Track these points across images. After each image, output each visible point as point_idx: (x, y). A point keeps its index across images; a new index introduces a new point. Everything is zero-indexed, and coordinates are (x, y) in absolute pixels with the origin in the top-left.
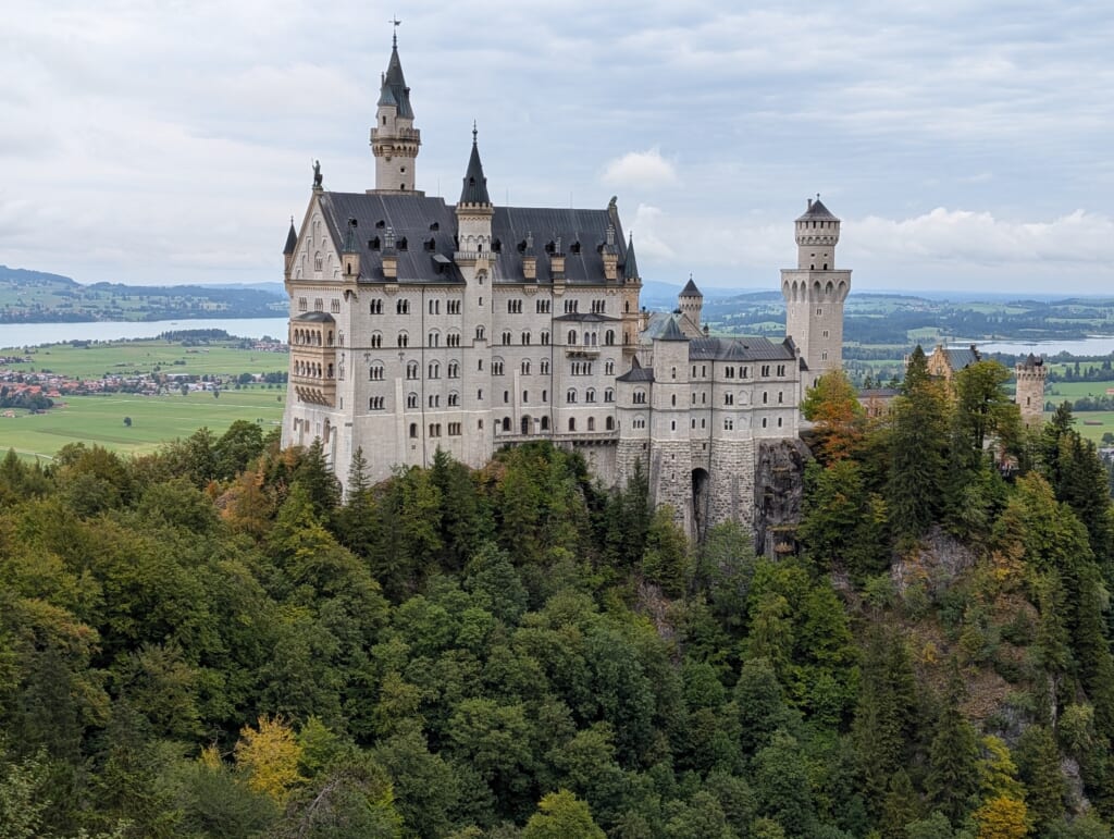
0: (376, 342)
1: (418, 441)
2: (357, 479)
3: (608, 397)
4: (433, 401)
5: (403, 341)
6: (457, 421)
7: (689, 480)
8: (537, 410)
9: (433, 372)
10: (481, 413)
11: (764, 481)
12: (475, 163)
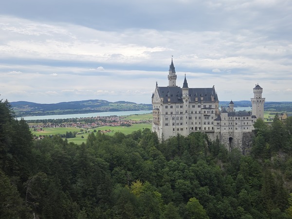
0: (167, 113)
1: (175, 132)
3: (212, 123)
4: (178, 124)
5: (172, 113)
6: (182, 128)
8: (198, 126)
9: (178, 119)
10: (187, 126)
11: (244, 140)
12: (185, 80)
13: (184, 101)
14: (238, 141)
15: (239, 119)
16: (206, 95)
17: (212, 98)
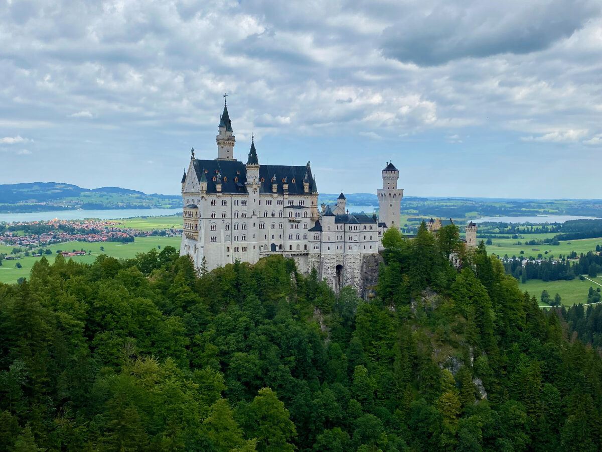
3: (305, 237)
6: (245, 246)
7: (335, 269)
8: (277, 242)
9: (236, 227)
10: (254, 243)
11: (364, 269)
14: (353, 272)
17: (306, 186)
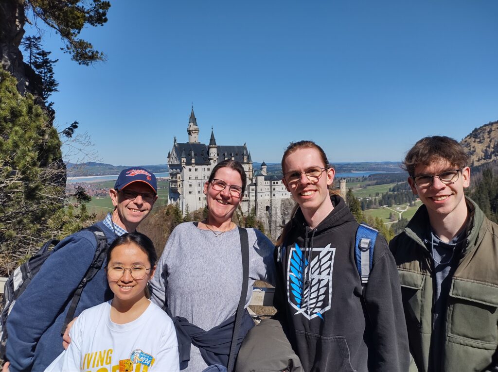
0: (190, 178)
1: (201, 201)
2: (187, 211)
5: (196, 178)
7: (265, 209)
11: (283, 208)
12: (212, 135)
13: (212, 161)
14: (276, 210)
15: (277, 183)
16: (237, 155)
17: (245, 158)
